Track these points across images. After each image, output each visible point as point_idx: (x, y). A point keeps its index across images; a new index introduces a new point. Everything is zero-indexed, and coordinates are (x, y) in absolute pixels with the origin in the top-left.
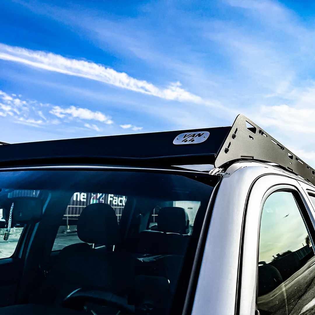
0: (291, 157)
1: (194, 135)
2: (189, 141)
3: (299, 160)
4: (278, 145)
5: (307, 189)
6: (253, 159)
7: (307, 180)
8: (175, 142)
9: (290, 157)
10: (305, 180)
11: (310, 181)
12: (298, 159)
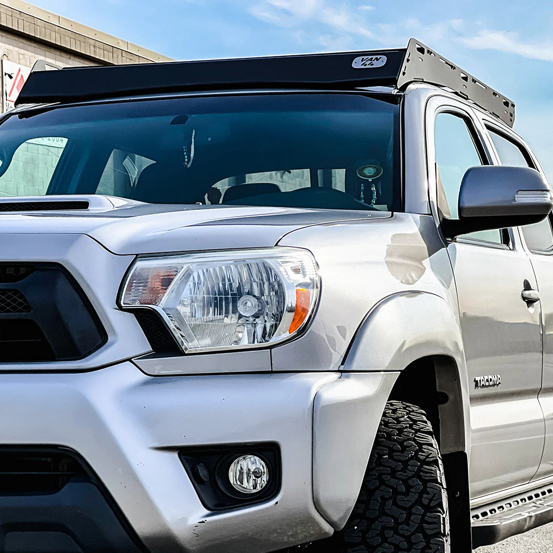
0: (465, 79)
1: (372, 58)
2: (369, 65)
3: (477, 83)
4: (447, 63)
5: (483, 119)
6: (423, 81)
7: (493, 113)
8: (354, 66)
9: (463, 78)
10: (490, 113)
11: (499, 117)
12: (476, 81)
